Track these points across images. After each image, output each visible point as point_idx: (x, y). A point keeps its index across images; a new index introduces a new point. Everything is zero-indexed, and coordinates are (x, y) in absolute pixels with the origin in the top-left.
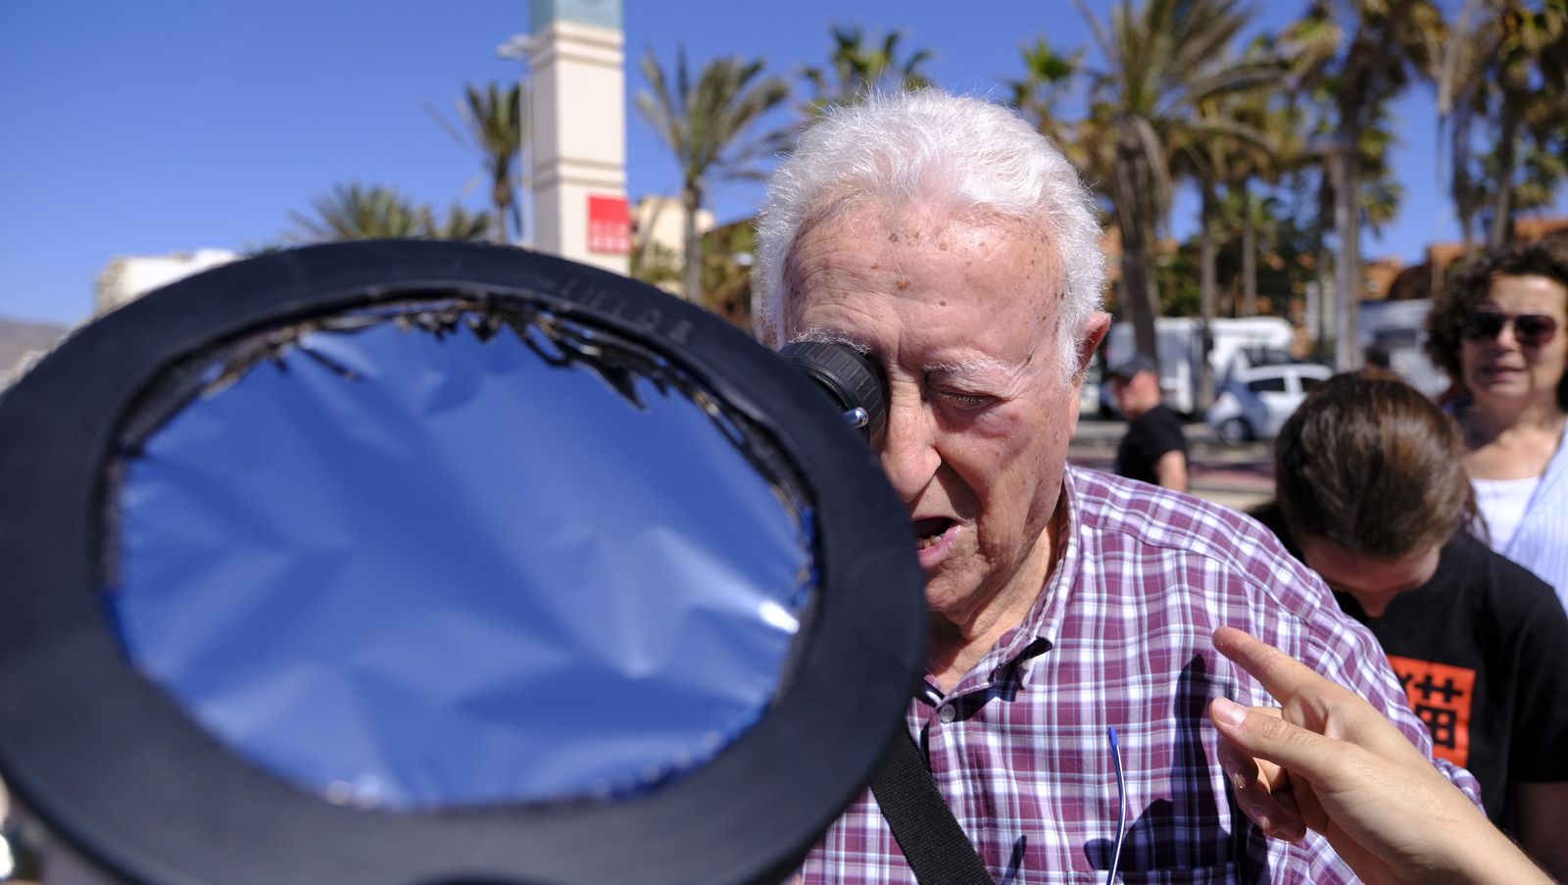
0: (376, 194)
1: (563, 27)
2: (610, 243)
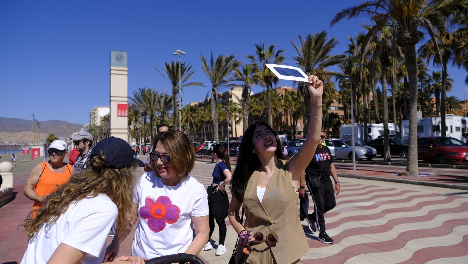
0: (149, 90)
1: (112, 68)
2: (123, 114)
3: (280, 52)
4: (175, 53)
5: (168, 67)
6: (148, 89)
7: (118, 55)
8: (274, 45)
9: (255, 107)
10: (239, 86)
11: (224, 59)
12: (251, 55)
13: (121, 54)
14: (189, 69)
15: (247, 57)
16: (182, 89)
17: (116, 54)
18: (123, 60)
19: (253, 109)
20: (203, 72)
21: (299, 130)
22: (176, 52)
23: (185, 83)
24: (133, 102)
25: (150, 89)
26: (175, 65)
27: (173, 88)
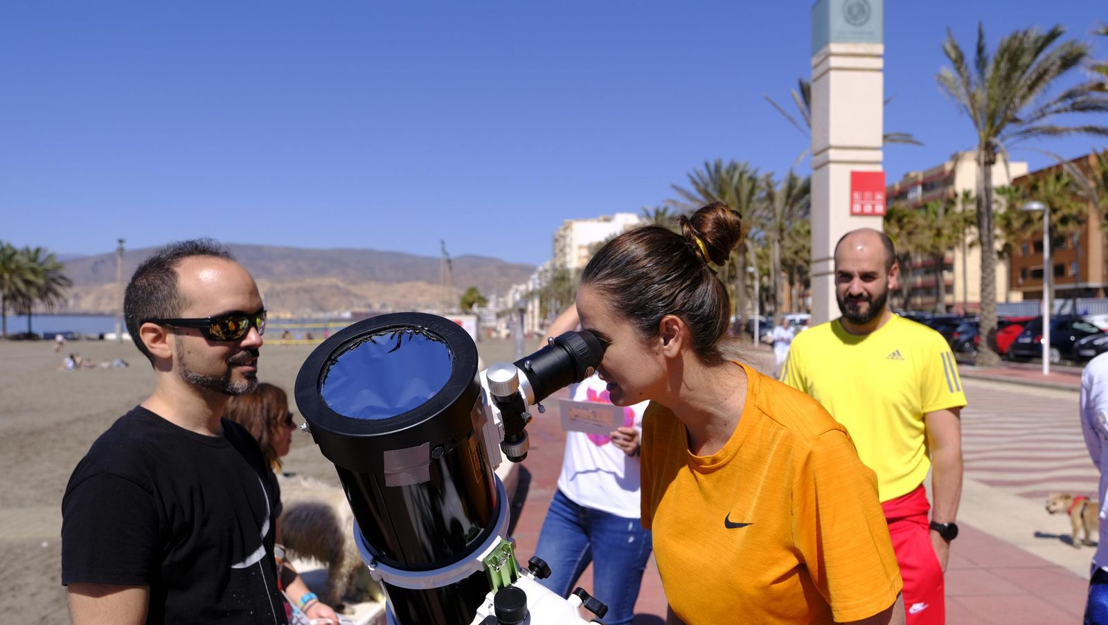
0: (734, 167)
1: (834, 47)
2: (868, 208)
6: (730, 164)
7: (851, 2)
9: (1069, 207)
10: (1077, 130)
15: (1098, 34)
17: (846, 1)
19: (1059, 215)
25: (734, 164)
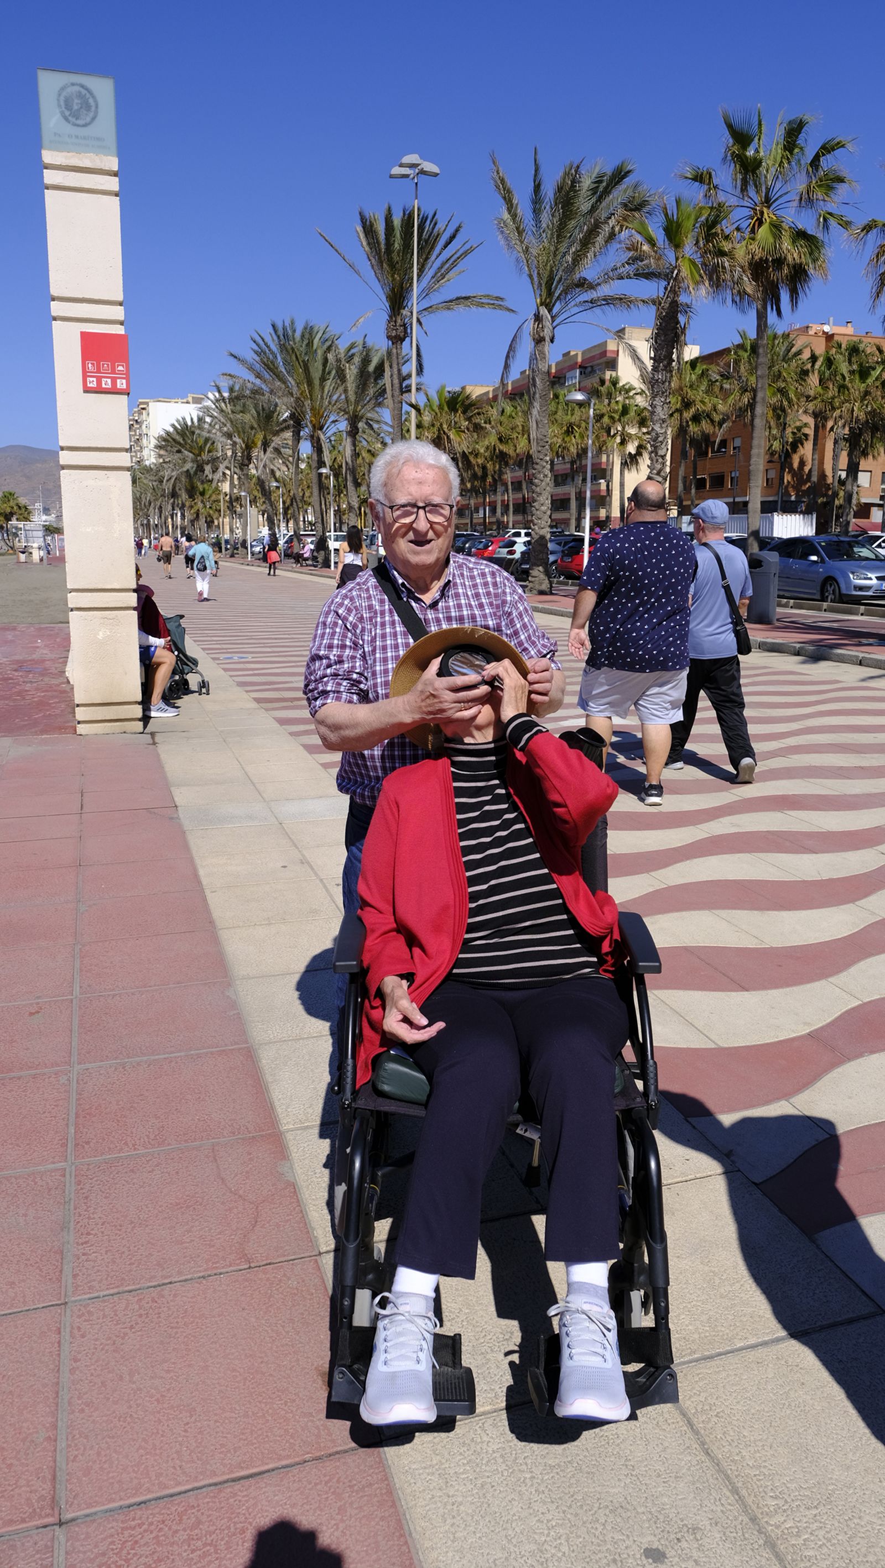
0: (309, 332)
1: (48, 156)
2: (107, 383)
3: (827, 148)
4: (396, 170)
5: (369, 230)
6: (305, 328)
7: (70, 90)
8: (806, 118)
9: (704, 403)
11: (586, 183)
12: (704, 166)
13: (82, 86)
14: (453, 237)
16: (421, 320)
17: (63, 89)
18: (93, 119)
19: (692, 411)
20: (502, 242)
21: (864, 500)
22: (401, 165)
23: (435, 299)
24: (252, 378)
25: (312, 328)
26: (397, 221)
27: (391, 317)
